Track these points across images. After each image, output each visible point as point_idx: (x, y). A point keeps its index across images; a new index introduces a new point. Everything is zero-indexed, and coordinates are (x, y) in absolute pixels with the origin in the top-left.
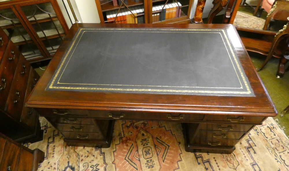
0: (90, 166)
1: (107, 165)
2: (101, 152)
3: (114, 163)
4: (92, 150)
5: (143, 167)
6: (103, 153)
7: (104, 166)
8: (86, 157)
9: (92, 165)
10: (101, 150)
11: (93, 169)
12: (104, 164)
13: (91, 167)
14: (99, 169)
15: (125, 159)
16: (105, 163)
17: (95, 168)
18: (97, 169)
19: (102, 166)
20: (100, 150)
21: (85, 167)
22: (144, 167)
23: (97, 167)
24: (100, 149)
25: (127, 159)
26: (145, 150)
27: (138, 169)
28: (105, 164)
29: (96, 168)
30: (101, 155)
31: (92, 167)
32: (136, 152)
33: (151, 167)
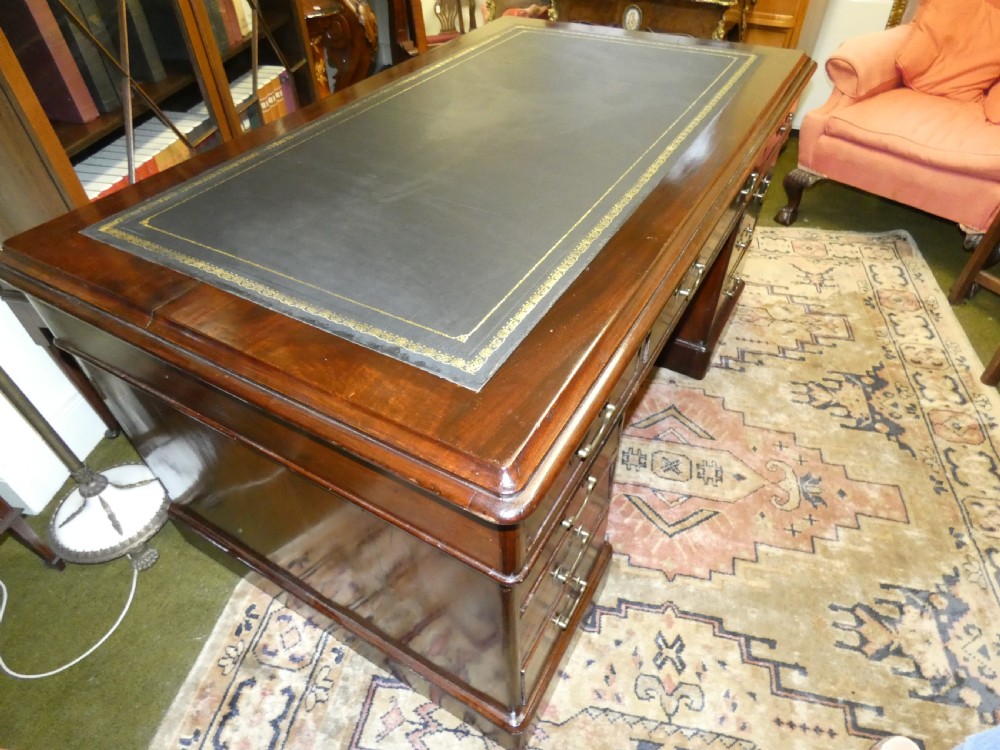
0: (654, 671)
1: (671, 602)
2: (612, 609)
3: (671, 576)
4: (589, 642)
5: (714, 496)
6: (619, 606)
7: (673, 615)
8: (611, 676)
9: (655, 659)
10: (603, 608)
11: (672, 660)
12: (663, 613)
13: (660, 667)
14: (679, 638)
15: (671, 536)
16: (663, 608)
17: (671, 651)
18: (677, 645)
19: (670, 624)
20: (602, 614)
21: (651, 693)
22: (714, 492)
23: (666, 644)
24: (598, 611)
25: (670, 530)
26: (662, 471)
27: (716, 510)
28: (666, 609)
29: (672, 647)
30: (623, 614)
31: (663, 663)
32: (659, 495)
33: (719, 473)
